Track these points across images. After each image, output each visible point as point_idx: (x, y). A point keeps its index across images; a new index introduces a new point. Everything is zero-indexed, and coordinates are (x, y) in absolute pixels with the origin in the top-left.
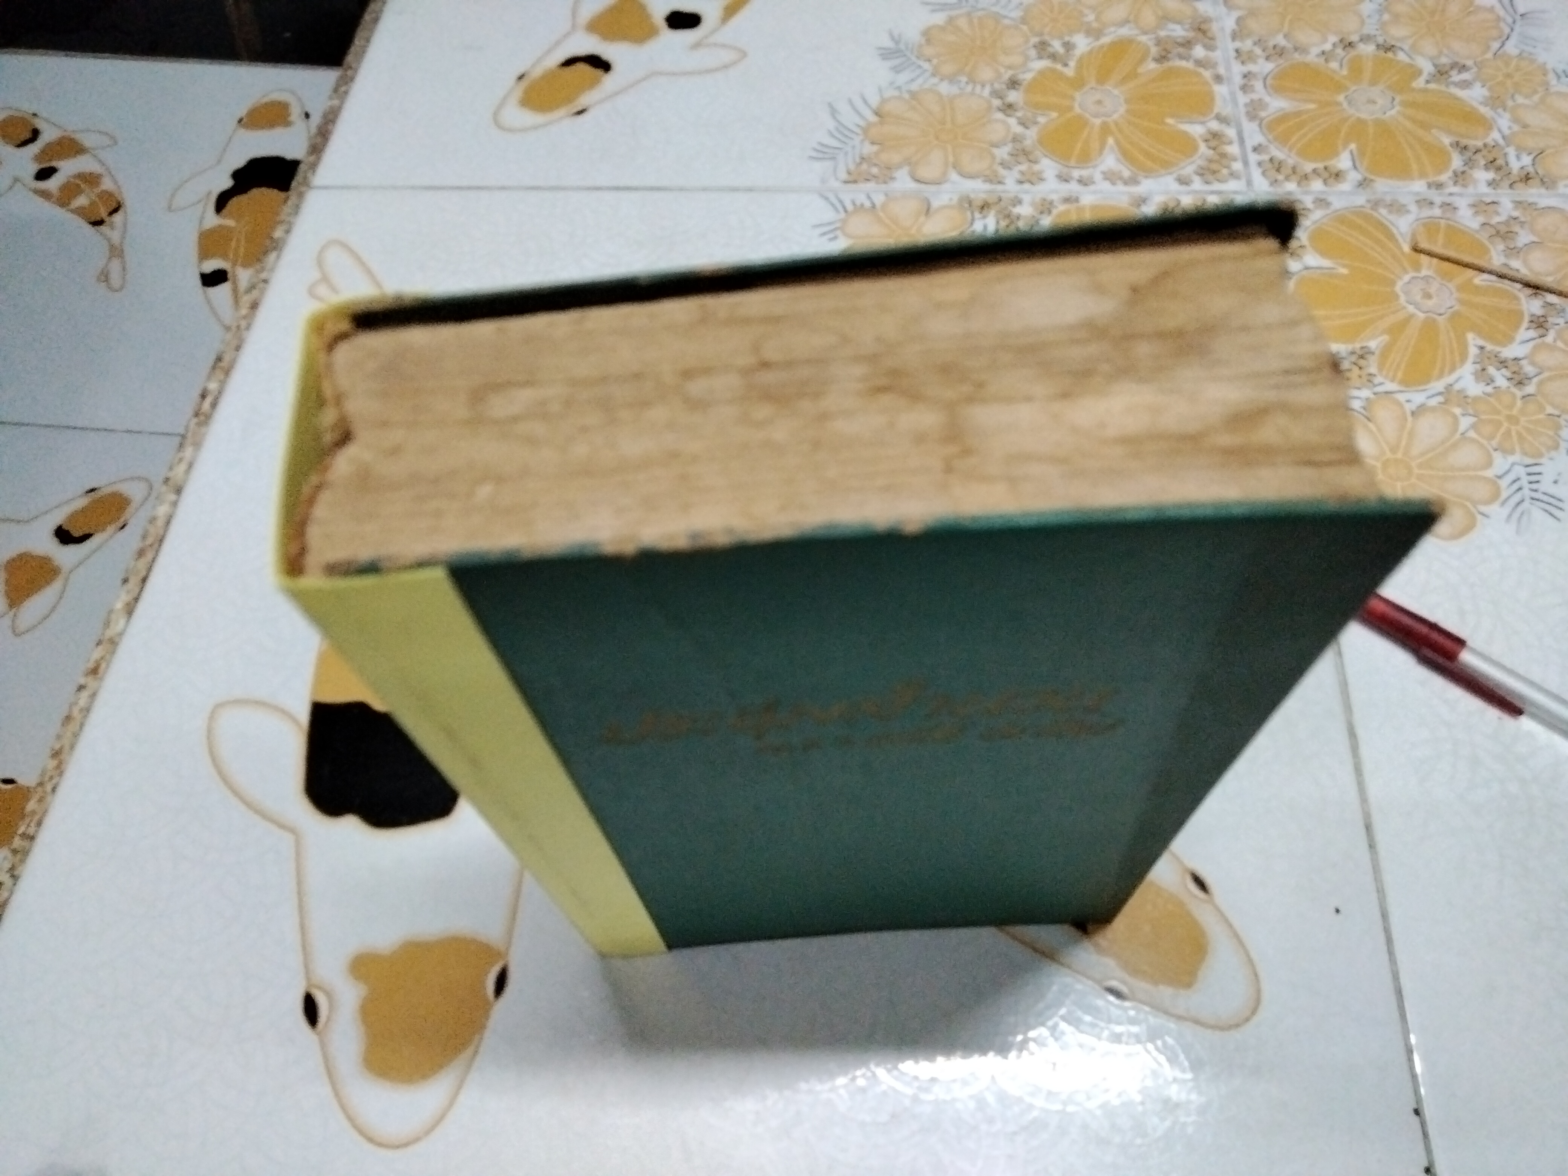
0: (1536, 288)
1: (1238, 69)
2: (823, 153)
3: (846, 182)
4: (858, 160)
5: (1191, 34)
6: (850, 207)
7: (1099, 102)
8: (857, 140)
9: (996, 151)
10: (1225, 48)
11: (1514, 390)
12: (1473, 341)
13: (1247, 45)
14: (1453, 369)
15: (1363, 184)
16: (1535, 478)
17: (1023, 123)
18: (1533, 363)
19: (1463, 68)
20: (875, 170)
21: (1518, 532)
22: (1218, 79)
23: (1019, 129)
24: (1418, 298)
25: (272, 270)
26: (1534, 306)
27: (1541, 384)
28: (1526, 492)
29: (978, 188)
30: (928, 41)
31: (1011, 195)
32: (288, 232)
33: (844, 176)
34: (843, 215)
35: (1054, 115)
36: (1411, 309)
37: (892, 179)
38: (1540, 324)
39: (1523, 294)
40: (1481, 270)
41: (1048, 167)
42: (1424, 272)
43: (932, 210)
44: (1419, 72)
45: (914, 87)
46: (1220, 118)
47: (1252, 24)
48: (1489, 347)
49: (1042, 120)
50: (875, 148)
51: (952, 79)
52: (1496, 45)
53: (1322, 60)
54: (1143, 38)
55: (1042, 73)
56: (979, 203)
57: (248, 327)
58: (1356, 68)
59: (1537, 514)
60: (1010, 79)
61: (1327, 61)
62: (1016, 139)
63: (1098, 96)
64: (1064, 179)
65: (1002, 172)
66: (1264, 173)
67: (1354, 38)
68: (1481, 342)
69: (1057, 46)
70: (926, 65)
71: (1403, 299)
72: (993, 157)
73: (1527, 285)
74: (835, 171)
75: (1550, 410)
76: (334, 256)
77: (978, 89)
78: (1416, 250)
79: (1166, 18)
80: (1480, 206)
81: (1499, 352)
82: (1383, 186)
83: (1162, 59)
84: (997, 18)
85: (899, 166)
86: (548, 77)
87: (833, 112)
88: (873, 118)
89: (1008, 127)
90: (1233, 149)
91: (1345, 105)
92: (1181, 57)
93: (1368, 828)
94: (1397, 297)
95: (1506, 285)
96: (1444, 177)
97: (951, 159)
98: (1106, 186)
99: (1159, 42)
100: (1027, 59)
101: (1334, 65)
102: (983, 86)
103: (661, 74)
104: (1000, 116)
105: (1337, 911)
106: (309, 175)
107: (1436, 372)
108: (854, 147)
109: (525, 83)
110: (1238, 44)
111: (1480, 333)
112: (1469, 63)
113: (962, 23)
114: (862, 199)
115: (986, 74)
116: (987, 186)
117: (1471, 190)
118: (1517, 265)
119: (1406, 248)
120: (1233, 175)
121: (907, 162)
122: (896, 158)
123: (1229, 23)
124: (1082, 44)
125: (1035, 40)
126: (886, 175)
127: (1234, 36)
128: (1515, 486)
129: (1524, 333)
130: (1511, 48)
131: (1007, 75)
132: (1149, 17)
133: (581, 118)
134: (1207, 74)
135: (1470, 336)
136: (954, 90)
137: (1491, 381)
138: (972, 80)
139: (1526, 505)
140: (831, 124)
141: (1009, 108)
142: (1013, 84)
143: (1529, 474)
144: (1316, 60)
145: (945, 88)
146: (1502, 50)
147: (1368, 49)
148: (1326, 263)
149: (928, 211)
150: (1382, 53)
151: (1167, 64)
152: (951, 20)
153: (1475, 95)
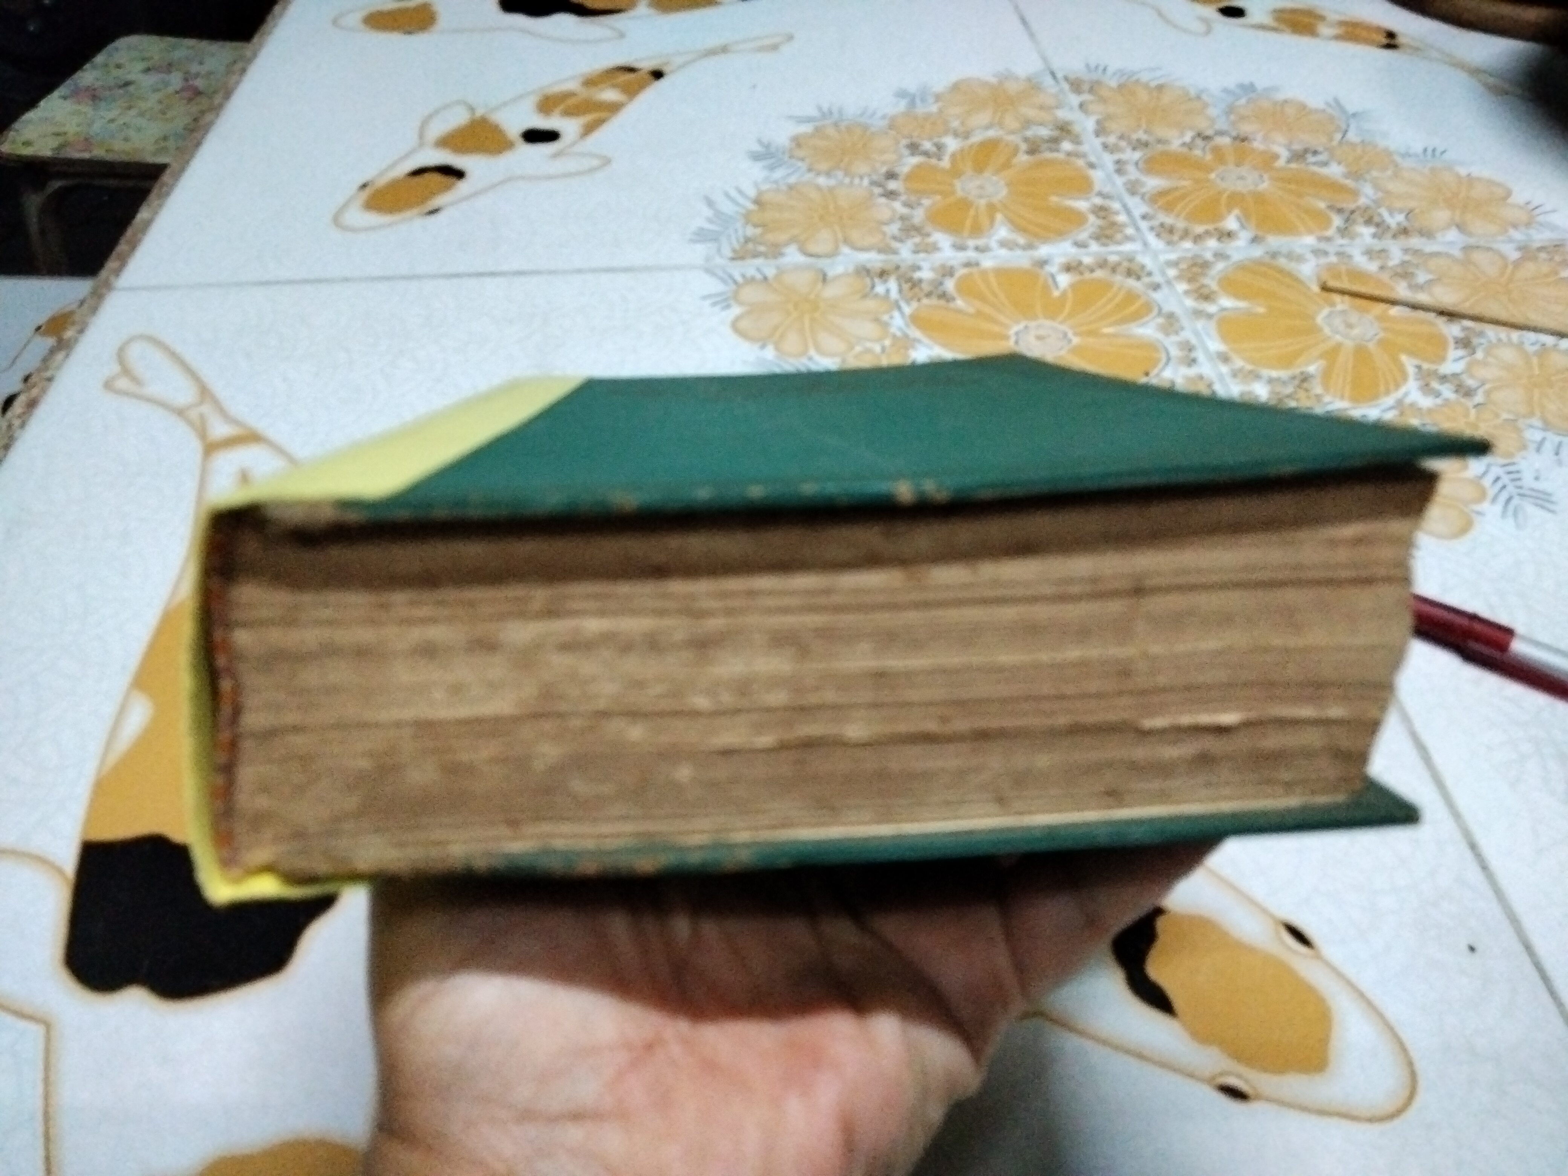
0: (1451, 315)
1: (1108, 160)
2: (701, 236)
3: (733, 259)
4: (742, 240)
5: (1056, 133)
6: (740, 279)
7: (981, 187)
8: (739, 225)
9: (886, 228)
10: (1092, 145)
11: (1463, 400)
12: (1409, 363)
13: (1112, 140)
14: (1397, 386)
15: (1255, 240)
16: (1516, 476)
17: (907, 205)
18: (1472, 376)
19: (1315, 153)
20: (762, 249)
21: (1518, 526)
22: (1092, 166)
23: (905, 211)
24: (1342, 328)
25: (59, 368)
26: (1454, 330)
27: (1488, 393)
28: (1511, 488)
29: (873, 259)
30: (799, 145)
31: (910, 263)
32: (81, 331)
33: (730, 254)
34: (733, 287)
35: (938, 198)
36: (1338, 338)
37: (782, 255)
38: (1465, 343)
39: (1441, 321)
40: (1393, 302)
41: (943, 240)
42: (1339, 307)
43: (828, 278)
44: (1276, 157)
45: (792, 180)
46: (1100, 194)
47: (1112, 125)
48: (1426, 366)
49: (926, 202)
50: (758, 231)
51: (828, 174)
52: (1338, 136)
53: (1185, 150)
54: (1011, 138)
55: (918, 166)
56: (879, 271)
57: (23, 425)
58: (1219, 154)
59: (1530, 509)
60: (887, 172)
61: (1190, 149)
62: (903, 218)
63: (977, 182)
64: (961, 248)
65: (895, 245)
66: (1158, 235)
67: (1209, 132)
68: (1416, 362)
69: (927, 145)
70: (800, 164)
71: (1327, 331)
72: (884, 234)
73: (1442, 313)
74: (719, 250)
75: (1505, 416)
76: (135, 351)
77: (857, 181)
78: (1325, 288)
79: (1028, 123)
80: (1369, 253)
81: (1436, 370)
82: (1274, 241)
83: (1032, 152)
84: (865, 128)
85: (787, 244)
86: (394, 185)
87: (710, 203)
88: (752, 207)
89: (894, 211)
90: (1122, 218)
91: (1218, 181)
92: (1051, 150)
93: (1473, 846)
94: (1319, 330)
95: (1420, 314)
96: (1330, 233)
97: (840, 236)
98: (1003, 252)
99: (1026, 140)
100: (901, 157)
101: (1197, 152)
102: (861, 178)
103: (522, 178)
104: (883, 200)
105: (1472, 949)
106: (112, 278)
107: (1382, 388)
108: (736, 231)
109: (368, 192)
110: (1102, 139)
111: (1412, 353)
112: (1320, 149)
113: (831, 131)
114: (751, 272)
115: (862, 168)
116: (882, 257)
117: (1358, 241)
118: (1422, 298)
119: (1316, 288)
120: (1128, 239)
121: (793, 240)
122: (782, 237)
123: (1090, 124)
124: (952, 144)
125: (904, 142)
126: (776, 251)
127: (1098, 134)
128: (1499, 484)
129: (1453, 353)
130: (1352, 136)
131: (884, 170)
132: (1011, 122)
133: (433, 219)
134: (1080, 162)
135: (1404, 358)
136: (832, 182)
137: (1438, 394)
138: (847, 173)
139: (1516, 501)
140: (707, 212)
141: (891, 195)
142: (891, 175)
143: (1510, 473)
144: (1180, 150)
145: (822, 181)
146: (1345, 139)
147: (1225, 141)
148: (1242, 304)
149: (824, 279)
150: (1237, 143)
151: (1038, 157)
152: (817, 130)
153: (1335, 171)
